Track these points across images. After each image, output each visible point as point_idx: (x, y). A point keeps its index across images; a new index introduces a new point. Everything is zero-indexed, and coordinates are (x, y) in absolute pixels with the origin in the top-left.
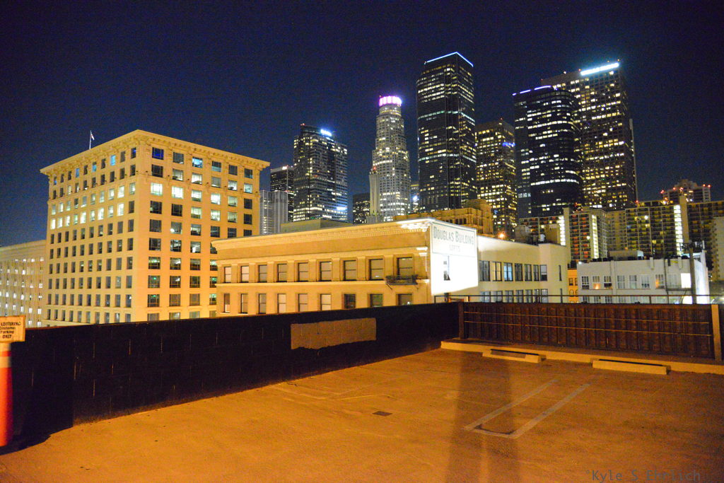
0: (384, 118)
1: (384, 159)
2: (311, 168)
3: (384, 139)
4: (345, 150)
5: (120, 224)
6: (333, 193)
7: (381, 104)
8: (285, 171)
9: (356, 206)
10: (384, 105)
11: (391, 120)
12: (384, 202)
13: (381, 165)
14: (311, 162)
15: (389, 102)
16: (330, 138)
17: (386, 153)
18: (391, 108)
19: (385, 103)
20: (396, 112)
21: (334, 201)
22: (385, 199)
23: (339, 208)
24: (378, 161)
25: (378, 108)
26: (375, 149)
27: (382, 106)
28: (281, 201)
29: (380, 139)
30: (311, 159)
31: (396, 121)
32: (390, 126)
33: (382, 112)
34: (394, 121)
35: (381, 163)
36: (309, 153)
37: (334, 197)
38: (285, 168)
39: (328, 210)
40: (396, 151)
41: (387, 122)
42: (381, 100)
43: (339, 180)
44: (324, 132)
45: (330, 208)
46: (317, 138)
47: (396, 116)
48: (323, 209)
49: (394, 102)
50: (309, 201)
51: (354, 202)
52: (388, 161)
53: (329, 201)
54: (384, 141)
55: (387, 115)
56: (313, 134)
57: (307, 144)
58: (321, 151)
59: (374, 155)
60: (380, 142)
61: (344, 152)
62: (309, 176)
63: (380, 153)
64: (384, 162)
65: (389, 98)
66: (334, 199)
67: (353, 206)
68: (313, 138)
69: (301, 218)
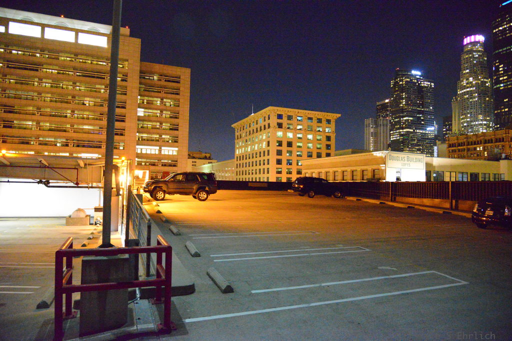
0: (467, 54)
1: (468, 88)
2: (404, 101)
3: (468, 71)
4: (433, 84)
5: (264, 152)
6: (422, 118)
7: (465, 43)
8: (388, 103)
9: (446, 126)
10: (468, 44)
11: (474, 55)
12: (467, 122)
13: (465, 92)
14: (404, 96)
15: (473, 40)
16: (420, 76)
17: (469, 83)
18: (474, 46)
19: (469, 42)
20: (478, 47)
21: (423, 124)
22: (468, 120)
23: (428, 129)
24: (463, 90)
25: (463, 46)
26: (460, 80)
27: (465, 45)
28: (384, 125)
29: (464, 72)
30: (404, 94)
31: (479, 55)
32: (473, 60)
33: (466, 50)
34: (477, 56)
35: (465, 90)
36: (402, 89)
37: (423, 120)
38: (387, 101)
39: (418, 131)
40: (479, 80)
41: (470, 57)
42: (465, 40)
43: (427, 107)
44: (414, 72)
45: (420, 129)
46: (408, 78)
47: (479, 51)
48: (414, 130)
49: (477, 40)
50: (403, 125)
51: (444, 123)
52: (472, 89)
53: (419, 124)
54: (467, 73)
55: (471, 51)
56: (406, 75)
57: (401, 83)
58: (412, 87)
59: (459, 85)
60: (464, 74)
61: (431, 86)
62: (403, 107)
63: (464, 83)
64: (468, 90)
65: (473, 37)
66: (423, 122)
67: (444, 126)
68: (406, 78)
69: (396, 137)
